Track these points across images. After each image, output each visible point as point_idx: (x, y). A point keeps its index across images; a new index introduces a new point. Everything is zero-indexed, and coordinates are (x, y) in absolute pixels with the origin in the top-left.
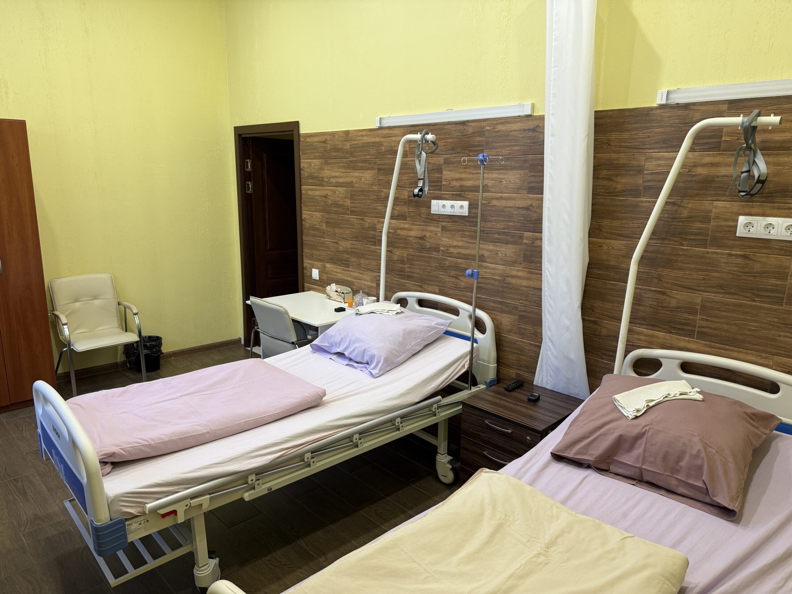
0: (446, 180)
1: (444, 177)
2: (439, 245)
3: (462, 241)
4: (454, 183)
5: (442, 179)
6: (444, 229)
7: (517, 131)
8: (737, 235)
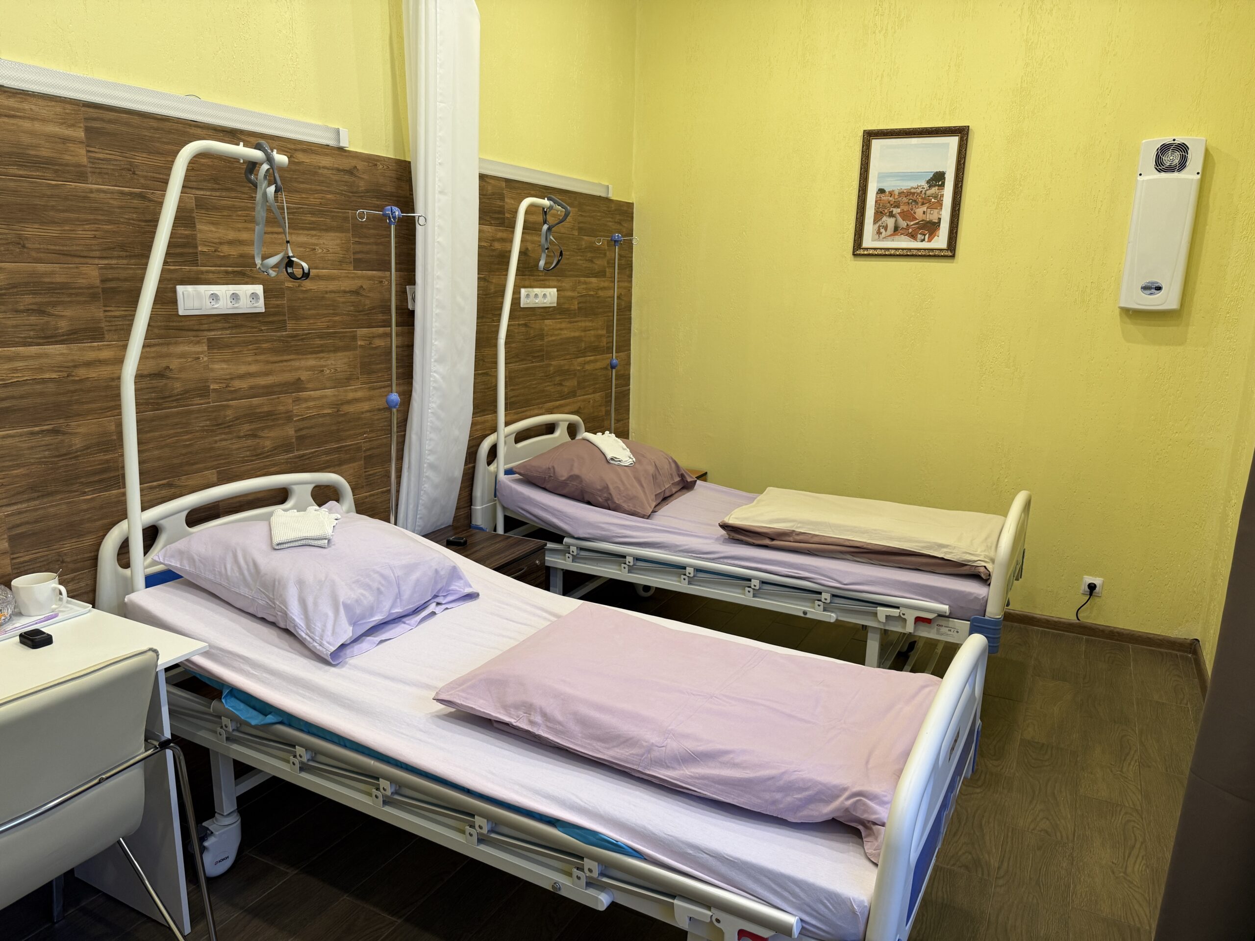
0: (205, 243)
1: (199, 235)
2: (207, 380)
3: (257, 361)
4: (226, 250)
5: (196, 239)
6: (213, 344)
7: (328, 169)
8: (522, 306)
